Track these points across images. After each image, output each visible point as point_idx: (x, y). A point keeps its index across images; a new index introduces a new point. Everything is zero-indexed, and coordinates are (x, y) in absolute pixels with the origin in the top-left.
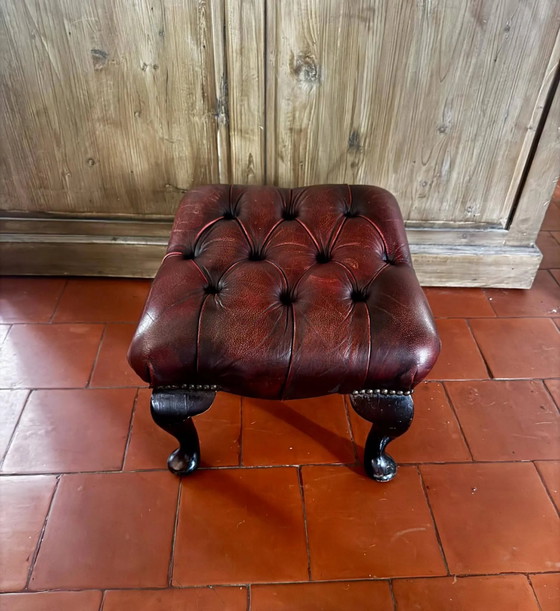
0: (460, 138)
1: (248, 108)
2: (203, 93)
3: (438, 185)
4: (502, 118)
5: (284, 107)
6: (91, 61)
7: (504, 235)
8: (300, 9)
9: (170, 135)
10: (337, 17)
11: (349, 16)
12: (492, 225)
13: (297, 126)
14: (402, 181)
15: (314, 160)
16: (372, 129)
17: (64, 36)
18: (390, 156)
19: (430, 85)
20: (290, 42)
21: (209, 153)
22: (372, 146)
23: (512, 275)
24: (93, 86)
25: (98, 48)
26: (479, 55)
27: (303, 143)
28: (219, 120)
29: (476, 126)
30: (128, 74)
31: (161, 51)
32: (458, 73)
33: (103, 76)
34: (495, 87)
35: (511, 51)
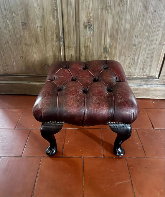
0: (141, 48)
1: (71, 39)
2: (56, 35)
3: (134, 64)
4: (155, 41)
5: (82, 39)
6: (21, 26)
7: (157, 81)
8: (86, 7)
9: (46, 49)
10: (98, 9)
11: (102, 9)
12: (153, 77)
13: (86, 45)
14: (122, 63)
15: (92, 56)
17: (13, 18)
18: (117, 55)
19: (130, 30)
20: (83, 18)
21: (58, 54)
22: (111, 51)
23: (161, 94)
24: (22, 33)
25: (23, 21)
26: (146, 20)
27: (88, 51)
28: (61, 44)
29: (146, 44)
30: (32, 29)
31: (43, 22)
32: (139, 26)
33: (25, 30)
34: (152, 31)
35: (157, 18)
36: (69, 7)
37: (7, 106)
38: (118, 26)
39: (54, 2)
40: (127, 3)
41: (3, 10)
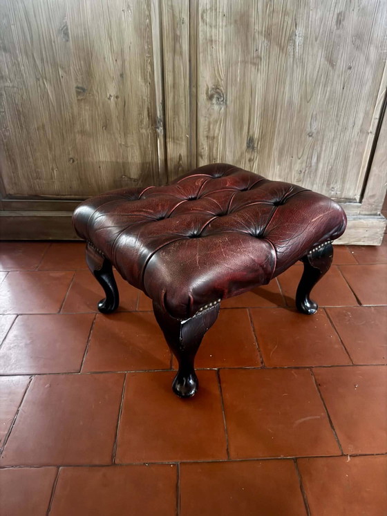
0: (323, 140)
1: (178, 123)
2: (149, 114)
3: (310, 173)
4: (351, 126)
5: (202, 122)
6: (75, 94)
7: (358, 207)
8: (212, 58)
9: (126, 142)
10: (237, 63)
11: (244, 62)
12: (349, 200)
13: (211, 134)
14: (285, 170)
15: (223, 157)
16: (263, 136)
17: (58, 78)
18: (275, 153)
19: (301, 105)
20: (206, 79)
21: (152, 153)
22: (263, 147)
23: (366, 235)
24: (76, 110)
25: (80, 85)
26: (332, 85)
27: (215, 146)
28: (159, 131)
30: (98, 102)
31: (121, 87)
32: (319, 97)
33: (82, 104)
34: (344, 106)
35: (354, 82)
36: (177, 57)
37: (36, 265)
38: (277, 97)
39: (146, 47)
40: (294, 52)
41: (38, 62)
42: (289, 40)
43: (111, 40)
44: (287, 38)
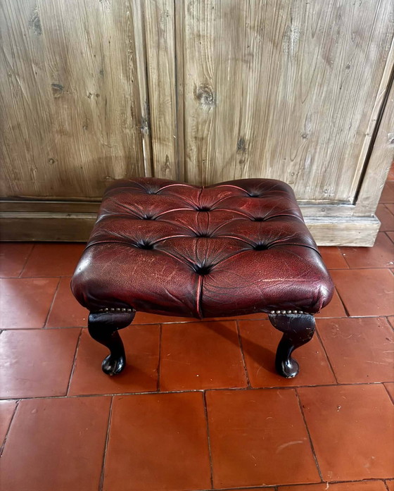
0: (318, 141)
1: (165, 123)
2: (132, 113)
3: (303, 175)
4: (347, 127)
5: (190, 122)
6: (52, 92)
7: (352, 209)
8: (200, 55)
9: (109, 142)
10: (227, 60)
11: (235, 60)
12: (343, 202)
13: (200, 135)
14: (277, 172)
15: (213, 160)
16: (254, 138)
17: (32, 75)
18: (267, 155)
19: (295, 105)
20: (193, 78)
21: (137, 152)
22: (254, 148)
23: (360, 237)
24: (53, 108)
25: (56, 83)
26: (329, 85)
27: (204, 147)
28: (144, 131)
29: (328, 134)
30: (78, 100)
31: (101, 84)
32: (314, 97)
33: (60, 102)
34: (341, 107)
35: (352, 82)
36: (162, 53)
38: (270, 97)
39: (127, 42)
40: (289, 49)
41: (9, 57)
42: (284, 36)
43: (88, 33)
44: (281, 34)
